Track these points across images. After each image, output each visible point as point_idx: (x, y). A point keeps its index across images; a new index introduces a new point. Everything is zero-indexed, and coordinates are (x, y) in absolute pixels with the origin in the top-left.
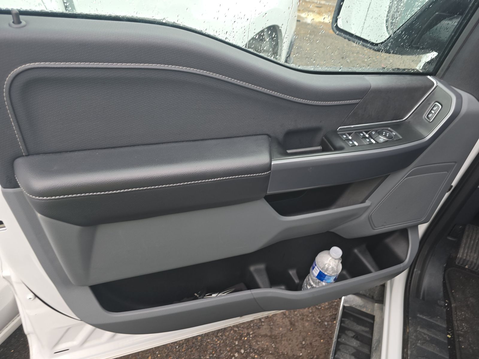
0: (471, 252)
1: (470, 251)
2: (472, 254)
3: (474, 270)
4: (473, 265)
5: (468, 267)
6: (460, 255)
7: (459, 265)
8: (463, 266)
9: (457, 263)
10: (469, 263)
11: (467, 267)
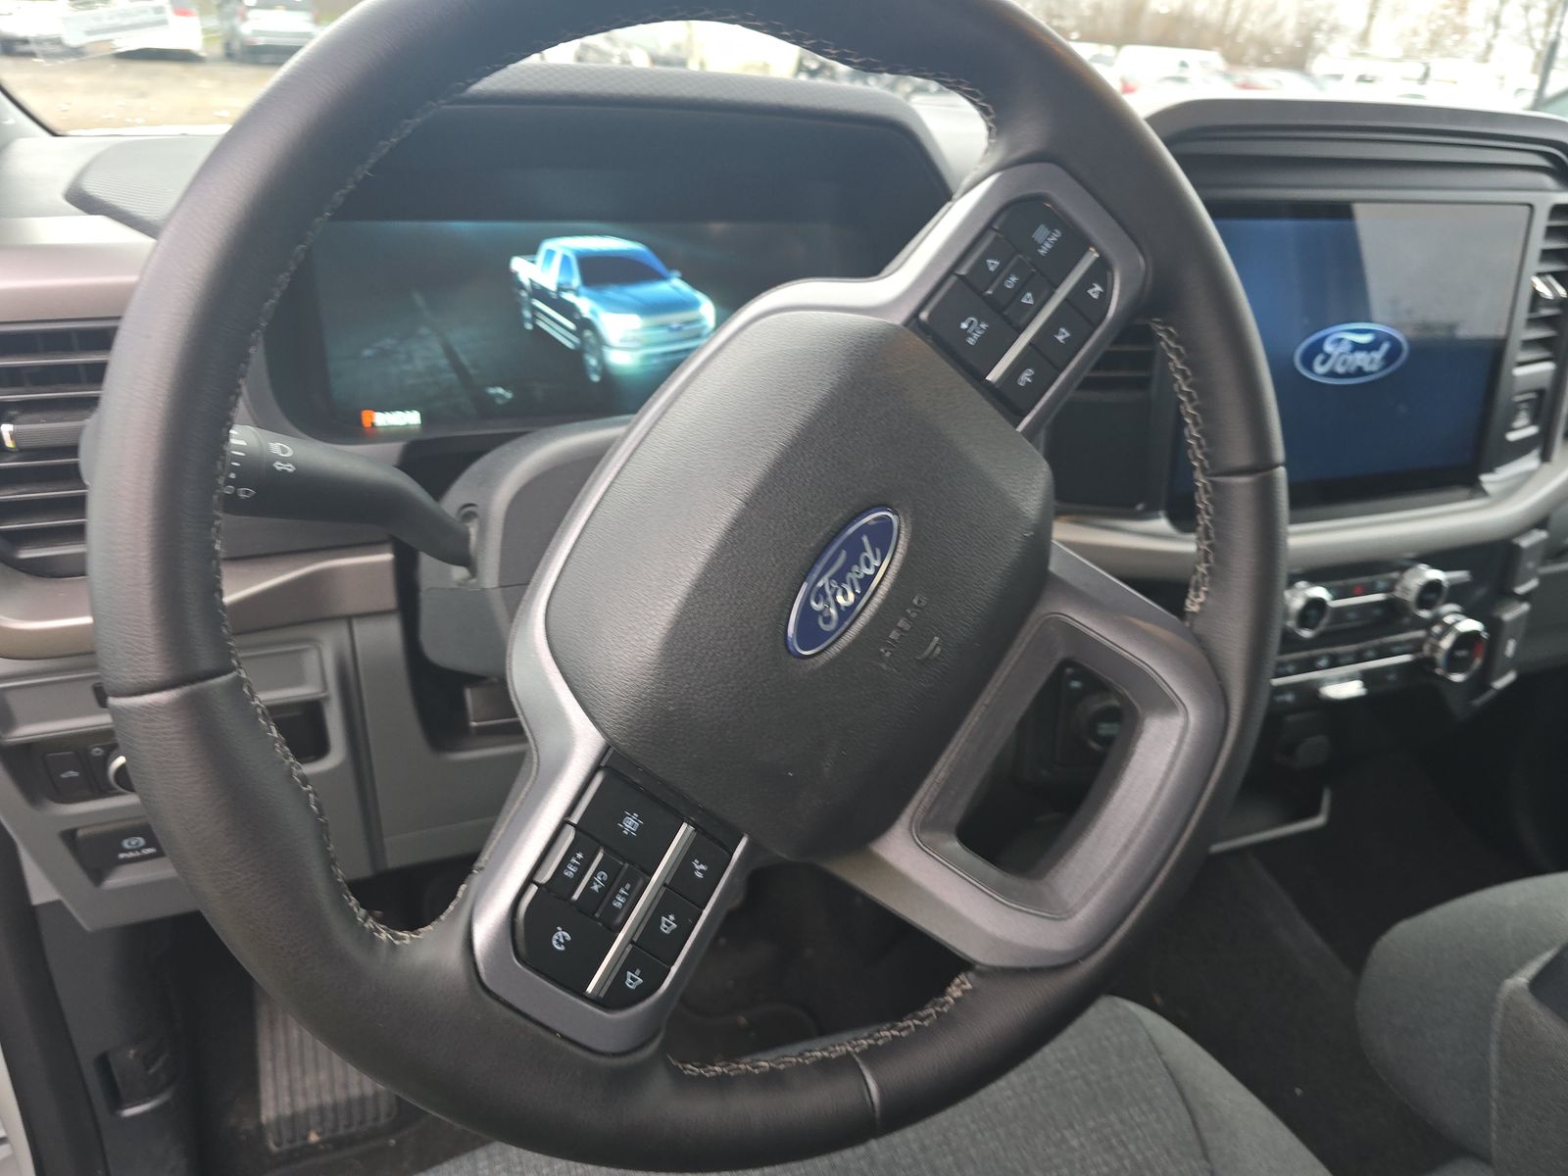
0: (304, 1073)
1: (297, 1073)
2: (309, 1081)
3: (341, 1132)
4: (330, 1115)
5: (318, 1134)
6: (268, 1113)
7: (286, 1146)
8: (299, 1143)
9: (273, 1147)
10: (314, 1119)
11: (313, 1138)
